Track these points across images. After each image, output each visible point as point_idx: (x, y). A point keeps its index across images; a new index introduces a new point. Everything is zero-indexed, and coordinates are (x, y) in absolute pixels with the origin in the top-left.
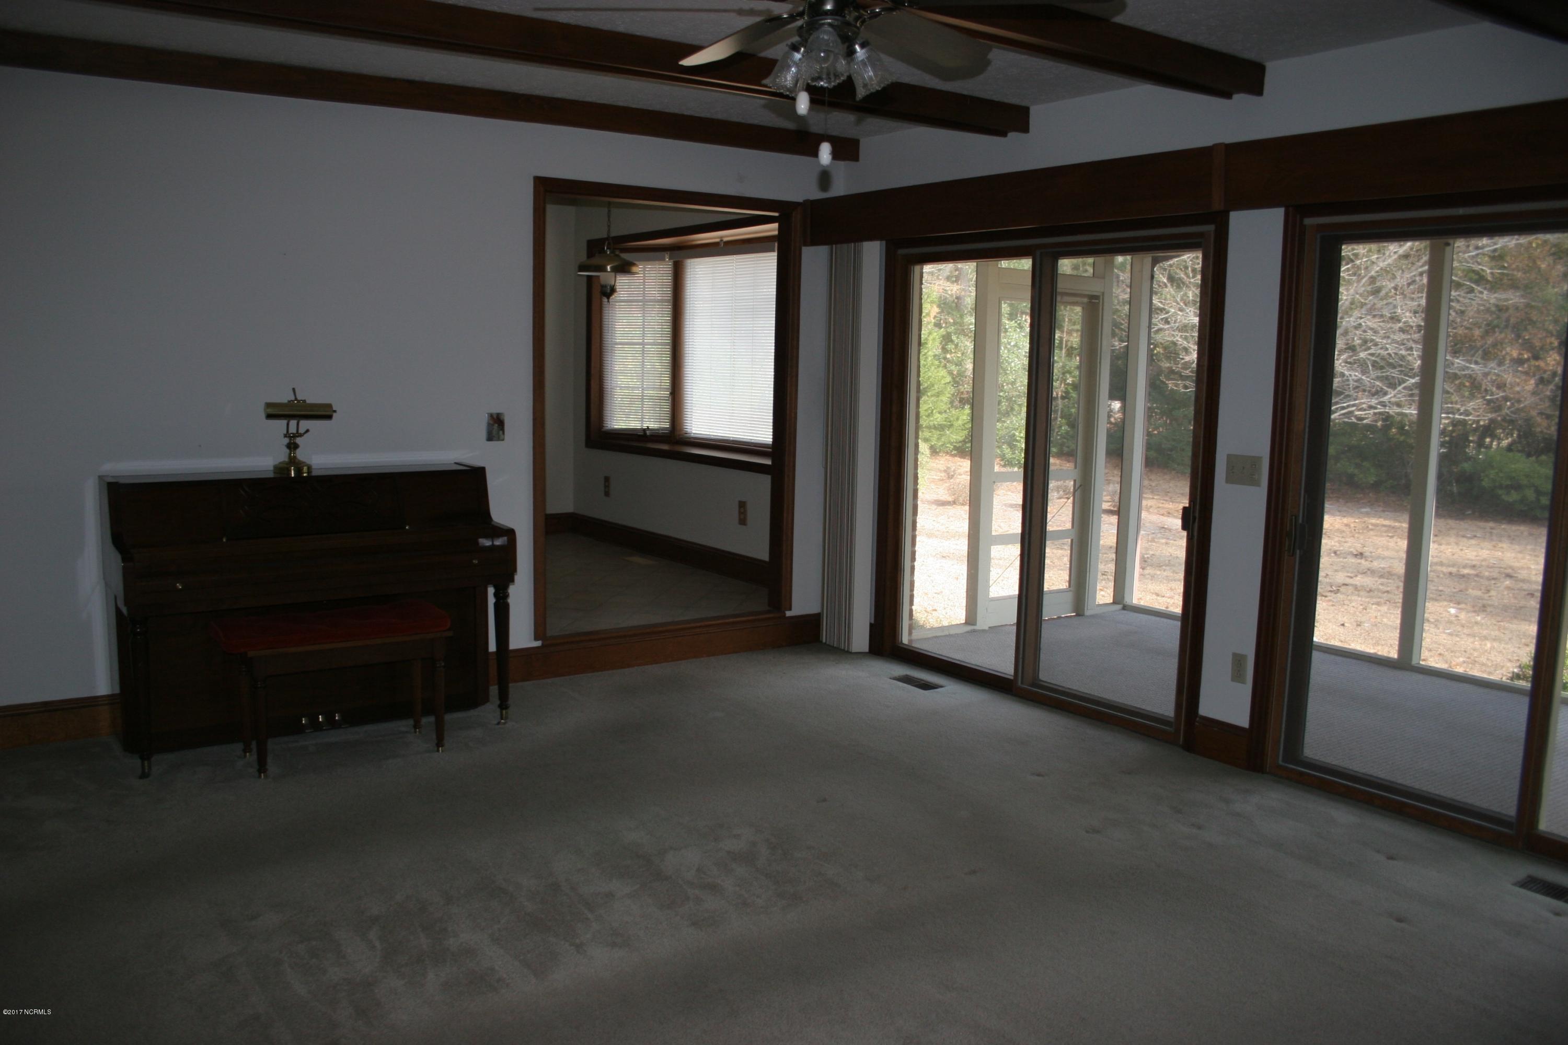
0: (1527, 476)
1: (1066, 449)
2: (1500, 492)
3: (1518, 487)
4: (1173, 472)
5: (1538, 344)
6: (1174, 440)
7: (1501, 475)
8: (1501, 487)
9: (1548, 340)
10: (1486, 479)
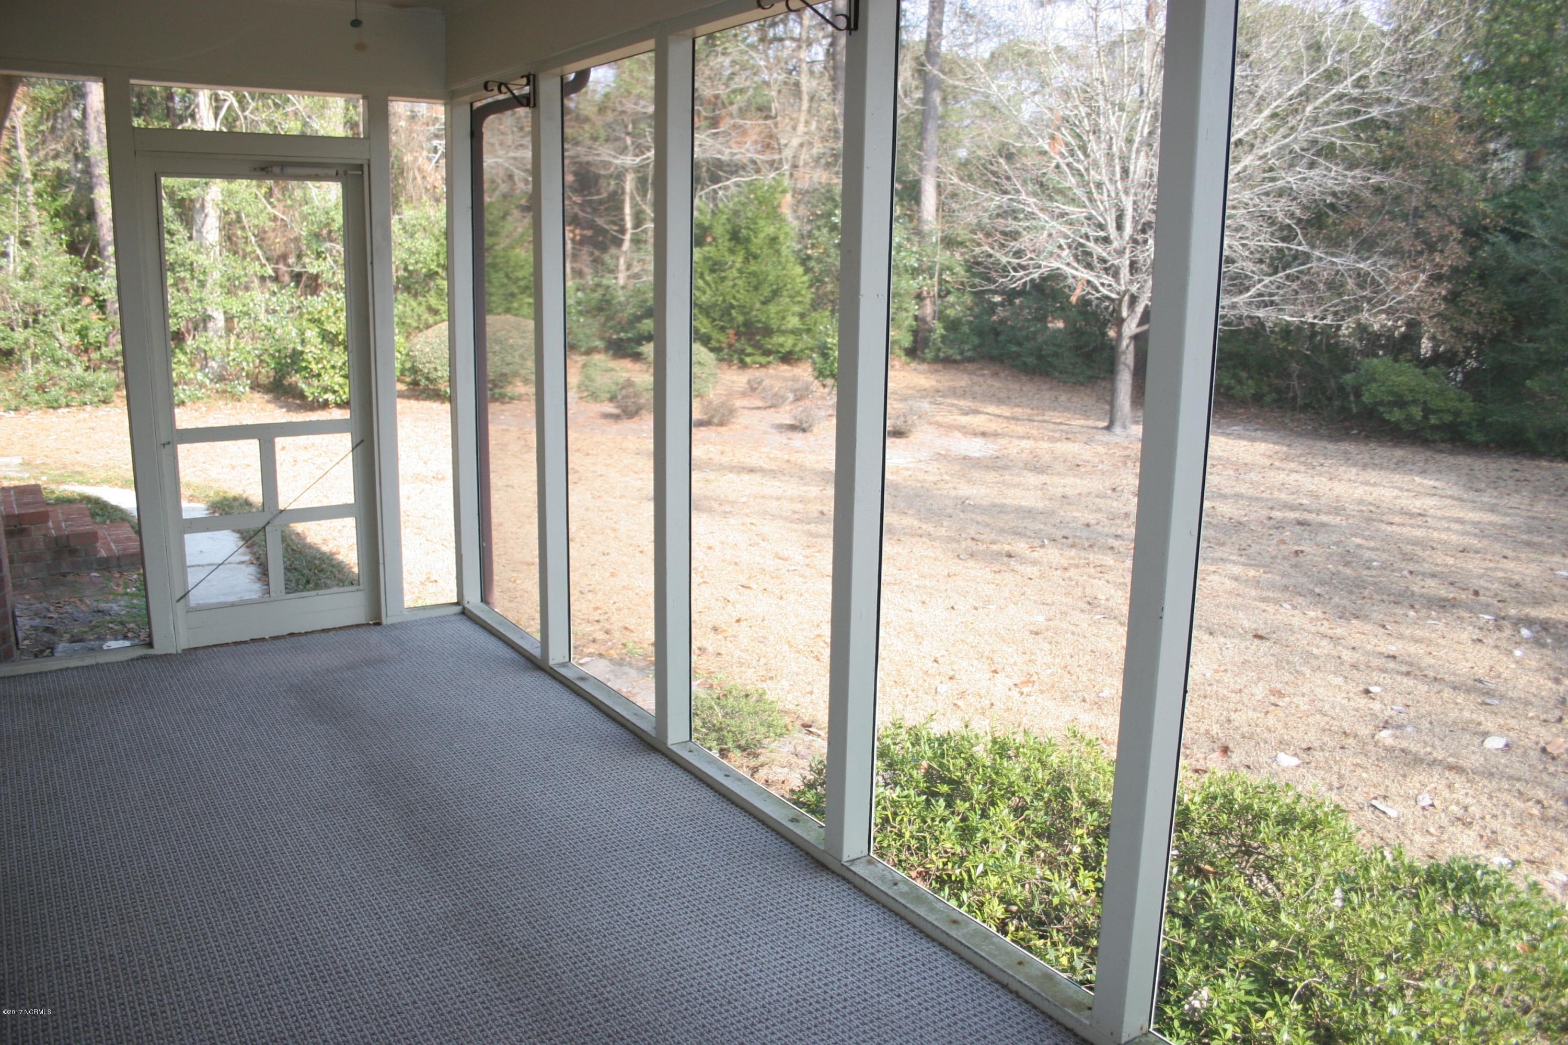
0: (1411, 391)
1: (941, 355)
2: (1381, 409)
3: (1401, 403)
4: (1055, 382)
5: (1434, 235)
6: (1054, 345)
7: (1383, 389)
8: (1381, 403)
9: (1447, 229)
10: (1367, 394)
